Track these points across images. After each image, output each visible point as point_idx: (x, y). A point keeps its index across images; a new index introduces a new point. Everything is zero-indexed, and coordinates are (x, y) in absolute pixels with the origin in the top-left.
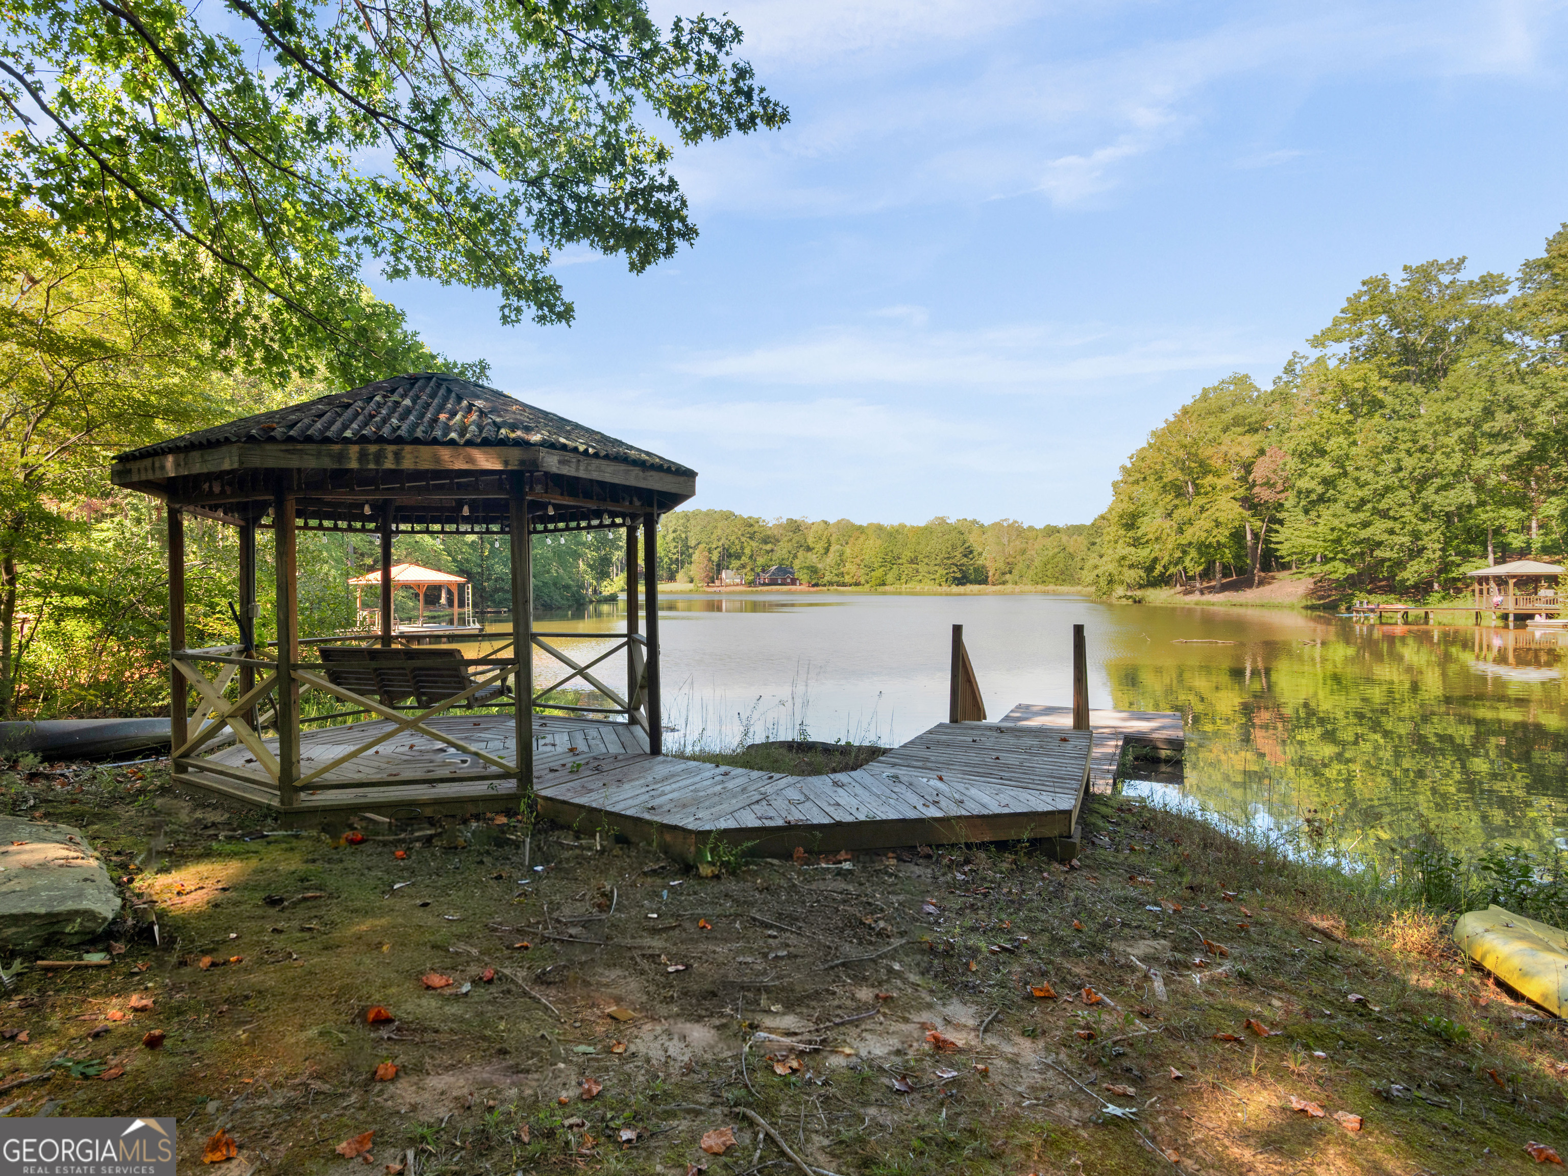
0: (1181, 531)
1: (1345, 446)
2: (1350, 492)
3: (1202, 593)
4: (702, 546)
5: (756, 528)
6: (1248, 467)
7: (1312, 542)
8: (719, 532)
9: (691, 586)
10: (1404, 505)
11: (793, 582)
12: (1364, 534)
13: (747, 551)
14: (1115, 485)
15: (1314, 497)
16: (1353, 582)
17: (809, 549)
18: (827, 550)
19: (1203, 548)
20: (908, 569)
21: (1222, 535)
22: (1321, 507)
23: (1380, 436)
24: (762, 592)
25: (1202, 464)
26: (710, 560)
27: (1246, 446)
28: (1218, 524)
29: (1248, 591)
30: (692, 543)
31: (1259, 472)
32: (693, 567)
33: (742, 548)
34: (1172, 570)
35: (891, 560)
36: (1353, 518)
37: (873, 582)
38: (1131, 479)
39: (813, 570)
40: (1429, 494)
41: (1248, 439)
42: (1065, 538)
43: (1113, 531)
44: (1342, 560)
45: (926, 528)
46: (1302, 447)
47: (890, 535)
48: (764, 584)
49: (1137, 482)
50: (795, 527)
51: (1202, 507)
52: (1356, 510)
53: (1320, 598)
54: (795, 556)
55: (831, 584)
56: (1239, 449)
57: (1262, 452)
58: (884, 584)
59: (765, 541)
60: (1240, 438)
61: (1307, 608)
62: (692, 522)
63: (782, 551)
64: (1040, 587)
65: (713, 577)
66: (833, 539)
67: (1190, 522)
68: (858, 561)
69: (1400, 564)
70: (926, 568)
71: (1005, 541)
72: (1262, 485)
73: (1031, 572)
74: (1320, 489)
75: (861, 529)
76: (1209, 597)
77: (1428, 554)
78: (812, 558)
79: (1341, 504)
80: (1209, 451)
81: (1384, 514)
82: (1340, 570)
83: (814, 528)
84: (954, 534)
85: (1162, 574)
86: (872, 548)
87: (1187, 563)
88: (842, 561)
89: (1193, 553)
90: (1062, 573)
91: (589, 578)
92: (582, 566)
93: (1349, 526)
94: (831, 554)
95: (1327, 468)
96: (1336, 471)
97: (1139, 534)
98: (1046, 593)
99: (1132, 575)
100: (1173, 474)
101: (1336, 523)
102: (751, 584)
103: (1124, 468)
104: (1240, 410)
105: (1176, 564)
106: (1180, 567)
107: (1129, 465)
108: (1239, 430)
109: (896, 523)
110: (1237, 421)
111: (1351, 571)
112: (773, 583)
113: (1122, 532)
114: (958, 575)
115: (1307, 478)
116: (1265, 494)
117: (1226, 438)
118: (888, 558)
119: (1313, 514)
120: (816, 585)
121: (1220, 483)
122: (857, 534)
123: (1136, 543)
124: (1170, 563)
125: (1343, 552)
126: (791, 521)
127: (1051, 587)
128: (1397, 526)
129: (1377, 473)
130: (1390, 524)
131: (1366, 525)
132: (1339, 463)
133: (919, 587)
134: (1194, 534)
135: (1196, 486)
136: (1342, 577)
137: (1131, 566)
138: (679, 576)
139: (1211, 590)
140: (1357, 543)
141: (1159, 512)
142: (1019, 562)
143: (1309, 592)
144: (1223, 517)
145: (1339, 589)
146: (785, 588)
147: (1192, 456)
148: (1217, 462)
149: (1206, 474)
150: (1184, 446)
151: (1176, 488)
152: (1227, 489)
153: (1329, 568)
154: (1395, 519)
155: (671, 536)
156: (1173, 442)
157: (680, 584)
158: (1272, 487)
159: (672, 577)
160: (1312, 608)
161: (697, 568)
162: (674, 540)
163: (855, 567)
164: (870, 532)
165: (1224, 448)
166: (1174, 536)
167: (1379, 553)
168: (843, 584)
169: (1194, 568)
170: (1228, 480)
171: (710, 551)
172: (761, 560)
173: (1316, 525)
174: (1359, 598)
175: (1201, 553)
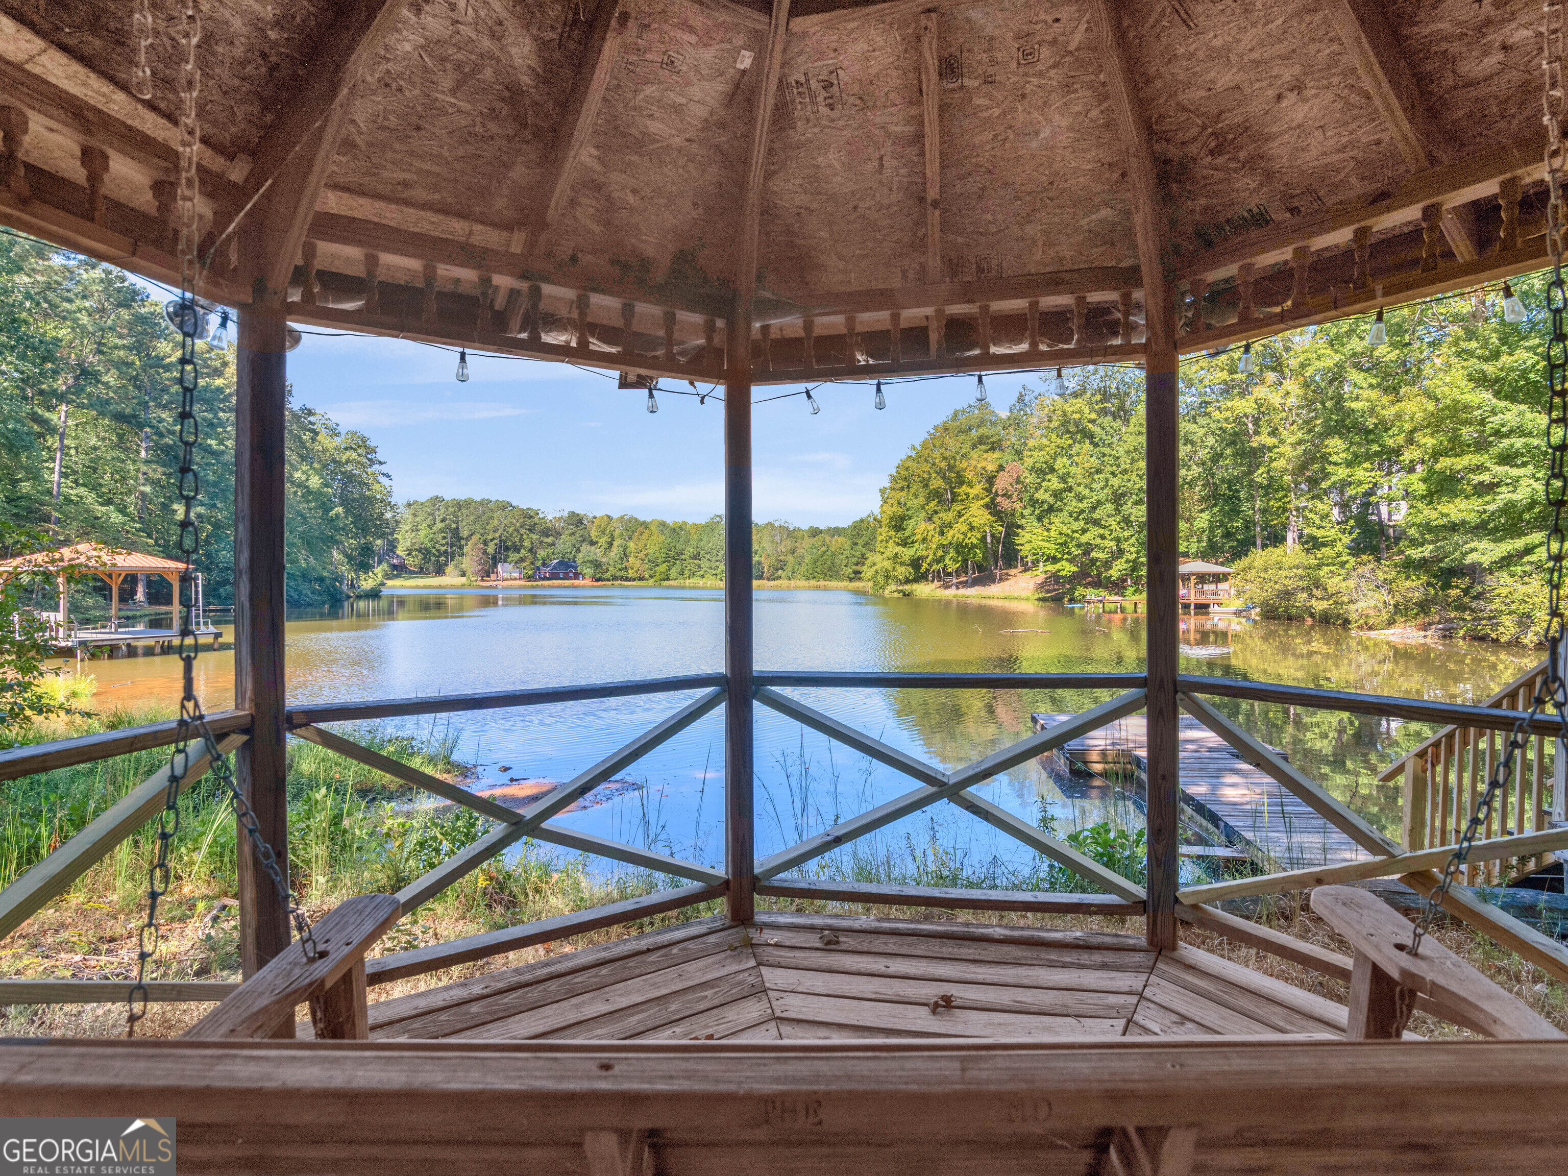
0: (942, 533)
1: (1067, 465)
2: (1073, 505)
3: (957, 587)
4: (476, 537)
5: (536, 520)
6: (991, 480)
7: (1045, 544)
8: (495, 523)
9: (463, 580)
10: (1111, 515)
11: (576, 576)
12: (1084, 539)
13: (527, 543)
14: (882, 491)
15: (1046, 507)
16: (1075, 580)
17: (592, 543)
18: (611, 544)
19: (960, 548)
20: (690, 564)
21: (975, 538)
22: (1052, 516)
23: (1092, 459)
24: (544, 587)
25: (959, 475)
26: (485, 552)
27: (990, 462)
28: (972, 528)
29: (993, 586)
30: (465, 533)
31: (1001, 483)
32: (465, 559)
33: (522, 540)
34: (935, 567)
35: (673, 556)
36: (1076, 526)
37: (657, 578)
38: (897, 486)
39: (597, 565)
41: (992, 456)
44: (1067, 560)
45: (707, 525)
46: (1038, 465)
47: (674, 530)
48: (545, 579)
49: (902, 489)
50: (577, 520)
51: (959, 512)
52: (1077, 519)
53: (1048, 591)
54: (578, 550)
55: (615, 578)
56: (983, 464)
57: (1001, 468)
58: (668, 579)
59: (546, 533)
60: (984, 455)
61: (1039, 599)
62: (464, 511)
63: (564, 544)
64: (813, 582)
65: (487, 572)
66: (616, 534)
67: (950, 525)
68: (641, 555)
69: (1108, 565)
70: (708, 564)
71: (778, 539)
72: (1002, 496)
73: (803, 569)
74: (1051, 500)
75: (644, 524)
76: (963, 592)
77: (1127, 556)
78: (596, 552)
79: (1066, 514)
80: (964, 464)
81: (1096, 523)
82: (1067, 569)
83: (597, 522)
85: (927, 571)
86: (655, 544)
87: (947, 561)
88: (625, 555)
89: (952, 553)
90: (830, 569)
91: (346, 571)
92: (336, 555)
93: (1073, 531)
94: (615, 549)
95: (1055, 483)
96: (1062, 485)
97: (907, 533)
98: (817, 588)
99: (903, 571)
100: (937, 483)
101: (1065, 529)
102: (530, 578)
103: (890, 476)
104: (984, 431)
105: (938, 562)
106: (941, 565)
107: (895, 474)
108: (984, 447)
109: (680, 520)
110: (981, 441)
111: (1073, 569)
112: (554, 577)
113: (892, 533)
115: (1042, 491)
116: (1005, 504)
117: (974, 454)
118: (672, 554)
119: (1046, 521)
120: (598, 580)
121: (973, 492)
122: (641, 529)
123: (905, 543)
124: (933, 561)
125: (1069, 553)
126: (573, 514)
127: (822, 583)
128: (1107, 533)
129: (1091, 490)
130: (1102, 531)
131: (1084, 531)
132: (1063, 479)
133: (701, 582)
134: (954, 534)
135: (953, 493)
136: (1068, 574)
137: (902, 564)
138: (449, 569)
139: (965, 584)
140: (1079, 546)
141: (923, 515)
142: (790, 559)
143: (1041, 587)
144: (976, 522)
145: (1063, 584)
146: (567, 582)
147: (951, 468)
148: (969, 475)
149: (962, 483)
150: (945, 458)
151: (937, 495)
152: (977, 497)
153: (1058, 566)
154: (1105, 527)
155: (440, 525)
156: (937, 454)
157: (451, 578)
158: (1010, 497)
159: (440, 571)
160: (1043, 600)
161: (469, 560)
162: (441, 531)
163: (638, 562)
164: (653, 528)
165: (974, 463)
166: (937, 538)
167: (1094, 554)
168: (627, 579)
169: (952, 567)
170: (977, 489)
171: (485, 543)
172: (541, 554)
173: (1048, 530)
174: (1079, 591)
175: (958, 552)
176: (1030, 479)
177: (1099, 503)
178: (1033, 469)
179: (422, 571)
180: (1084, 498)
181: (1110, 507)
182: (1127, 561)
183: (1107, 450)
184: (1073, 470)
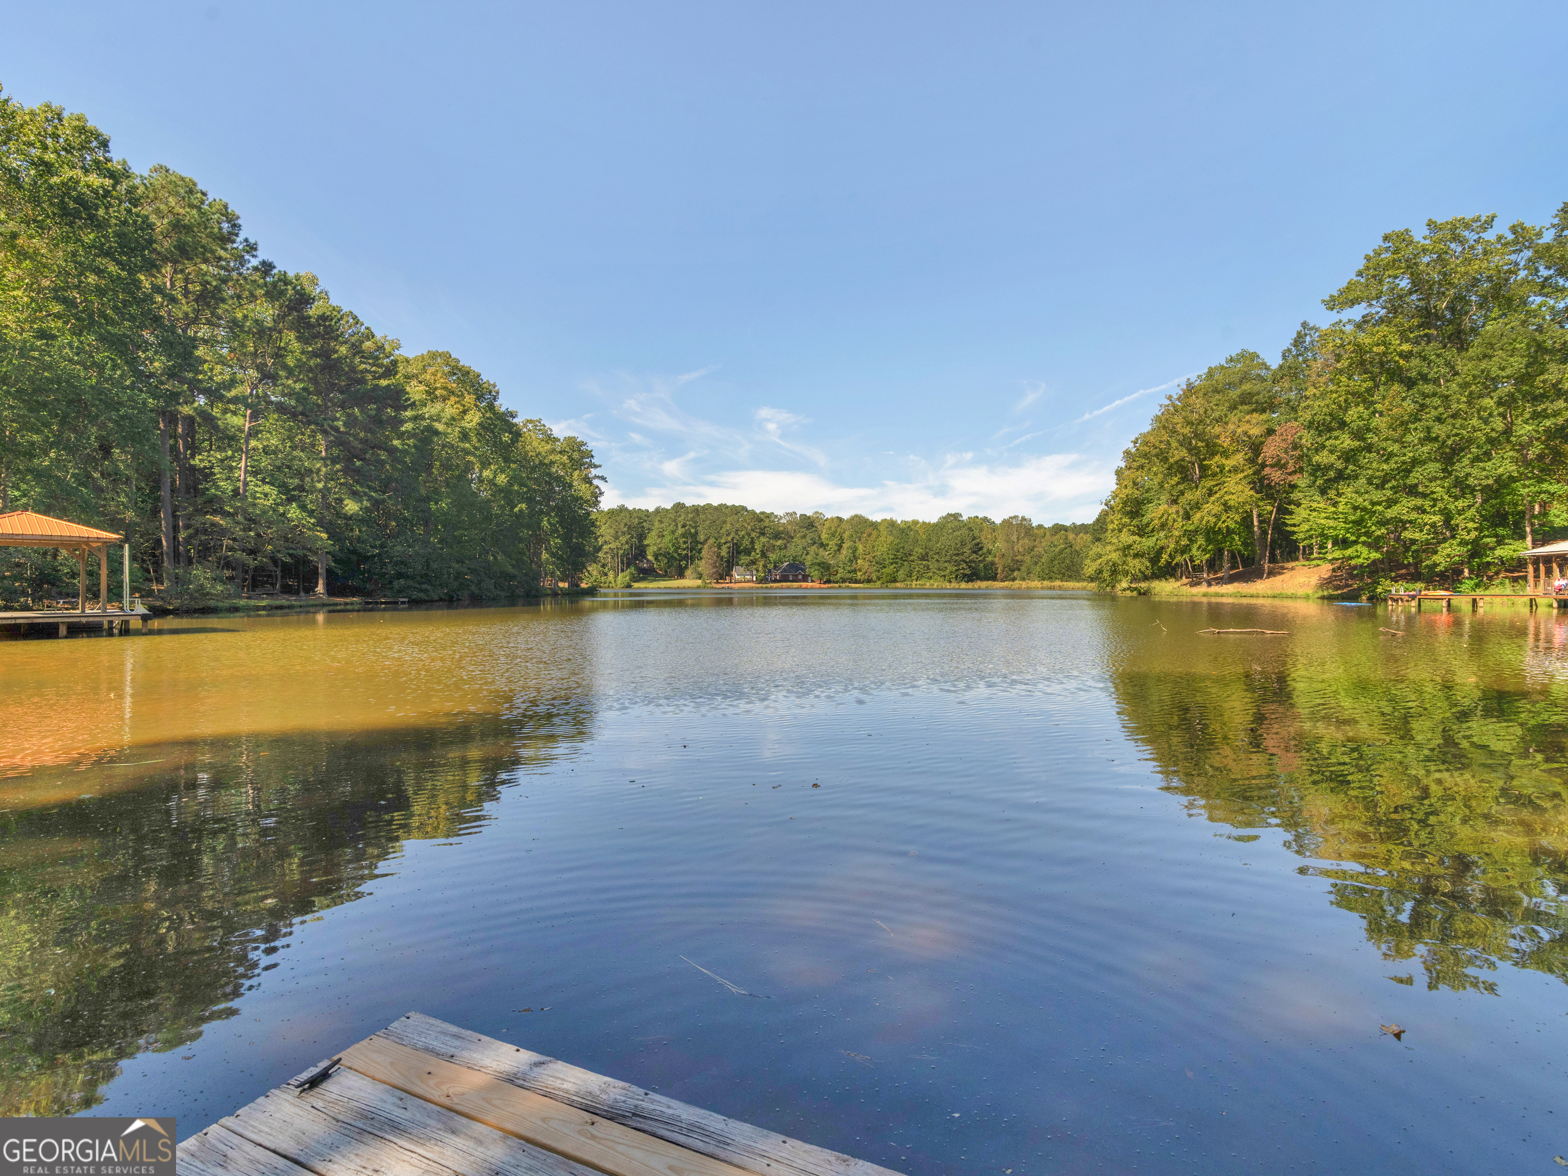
0: (1187, 517)
1: (1365, 416)
2: (1374, 465)
3: (1210, 585)
4: (712, 541)
5: (767, 523)
6: (1256, 448)
7: (1331, 523)
8: (728, 526)
9: (699, 582)
10: (1435, 479)
11: (805, 579)
12: (1390, 513)
13: (758, 547)
14: (1118, 471)
15: (1332, 474)
16: (1374, 570)
17: (823, 545)
18: (840, 547)
19: (1211, 533)
20: (918, 566)
21: (1231, 521)
22: (1341, 485)
23: (1405, 404)
24: (775, 589)
25: (1210, 443)
26: (718, 555)
27: (1253, 425)
28: (1227, 508)
29: (1259, 581)
30: (702, 537)
31: (1271, 450)
32: (702, 563)
33: (753, 544)
34: (1179, 559)
35: (901, 557)
36: (1377, 496)
37: (884, 579)
38: (1135, 464)
39: (826, 567)
40: (1463, 467)
41: (1258, 417)
42: (1071, 536)
43: (1116, 519)
44: (1364, 543)
45: (936, 525)
46: (1319, 419)
47: (902, 531)
48: (775, 581)
49: (1142, 467)
50: (809, 523)
51: (1210, 490)
52: (1380, 487)
53: (1337, 588)
54: (808, 553)
55: (844, 581)
56: (1245, 427)
57: (1270, 432)
58: (895, 581)
59: (777, 536)
60: (1248, 417)
61: (1323, 598)
62: (702, 516)
63: (794, 549)
64: (1047, 583)
65: (723, 574)
66: (846, 536)
67: (1197, 506)
68: (870, 557)
69: (1430, 548)
70: (936, 565)
71: (1014, 538)
72: (1272, 466)
73: (1038, 568)
74: (1339, 465)
75: (874, 525)
76: (1215, 589)
77: (1461, 535)
78: (824, 555)
79: (1362, 481)
80: (1217, 430)
81: (1412, 491)
82: (1364, 555)
83: (827, 524)
84: (964, 531)
85: (1168, 564)
86: (883, 546)
87: (1194, 551)
88: (854, 558)
89: (1201, 540)
90: (1068, 569)
93: (1373, 504)
94: (844, 551)
95: (1346, 442)
96: (1356, 443)
97: (1145, 520)
98: (1052, 588)
99: (1136, 565)
100: (1179, 454)
101: (1361, 502)
102: (760, 581)
103: (1127, 453)
104: (1247, 387)
105: (1183, 553)
106: (1186, 556)
107: (1133, 450)
108: (1247, 408)
109: (909, 519)
110: (1245, 399)
111: (1375, 555)
112: (784, 579)
113: (1126, 520)
114: (968, 572)
115: (1325, 452)
116: (1276, 476)
117: (1233, 418)
118: (900, 555)
119: (1332, 493)
120: (828, 581)
121: (1229, 463)
122: (869, 530)
123: (1141, 532)
124: (1176, 551)
125: (1368, 534)
126: (804, 517)
127: (1057, 583)
128: (1427, 504)
129: (1403, 444)
130: (1419, 502)
131: (1391, 503)
132: (1358, 435)
133: (929, 584)
134: (1204, 517)
135: (1203, 467)
136: (1366, 563)
137: (1136, 556)
138: (688, 573)
139: (1220, 581)
140: (1382, 523)
141: (1164, 497)
142: (1027, 559)
143: (1326, 583)
144: (1233, 500)
145: (1361, 577)
146: (796, 584)
147: (1197, 436)
148: (1225, 442)
149: (1213, 454)
150: (1190, 423)
151: (1182, 470)
152: (1235, 470)
153: (1349, 552)
154: (1424, 496)
155: (680, 531)
156: (1178, 419)
157: (690, 582)
158: (1283, 467)
159: (681, 575)
160: (1330, 598)
161: (704, 565)
162: (683, 535)
163: (867, 564)
164: (881, 528)
165: (1231, 427)
166: (1180, 522)
167: (1407, 535)
168: (856, 582)
169: (1201, 558)
170: (1238, 459)
171: (719, 547)
172: (773, 557)
173: (1335, 504)
174: (1385, 586)
175: (1209, 540)
176: (1307, 439)
177: (1415, 462)
178: (1310, 425)
179: (666, 576)
180: (1391, 455)
181: (1434, 468)
182: (1463, 543)
183: (1428, 388)
184: (1377, 421)
